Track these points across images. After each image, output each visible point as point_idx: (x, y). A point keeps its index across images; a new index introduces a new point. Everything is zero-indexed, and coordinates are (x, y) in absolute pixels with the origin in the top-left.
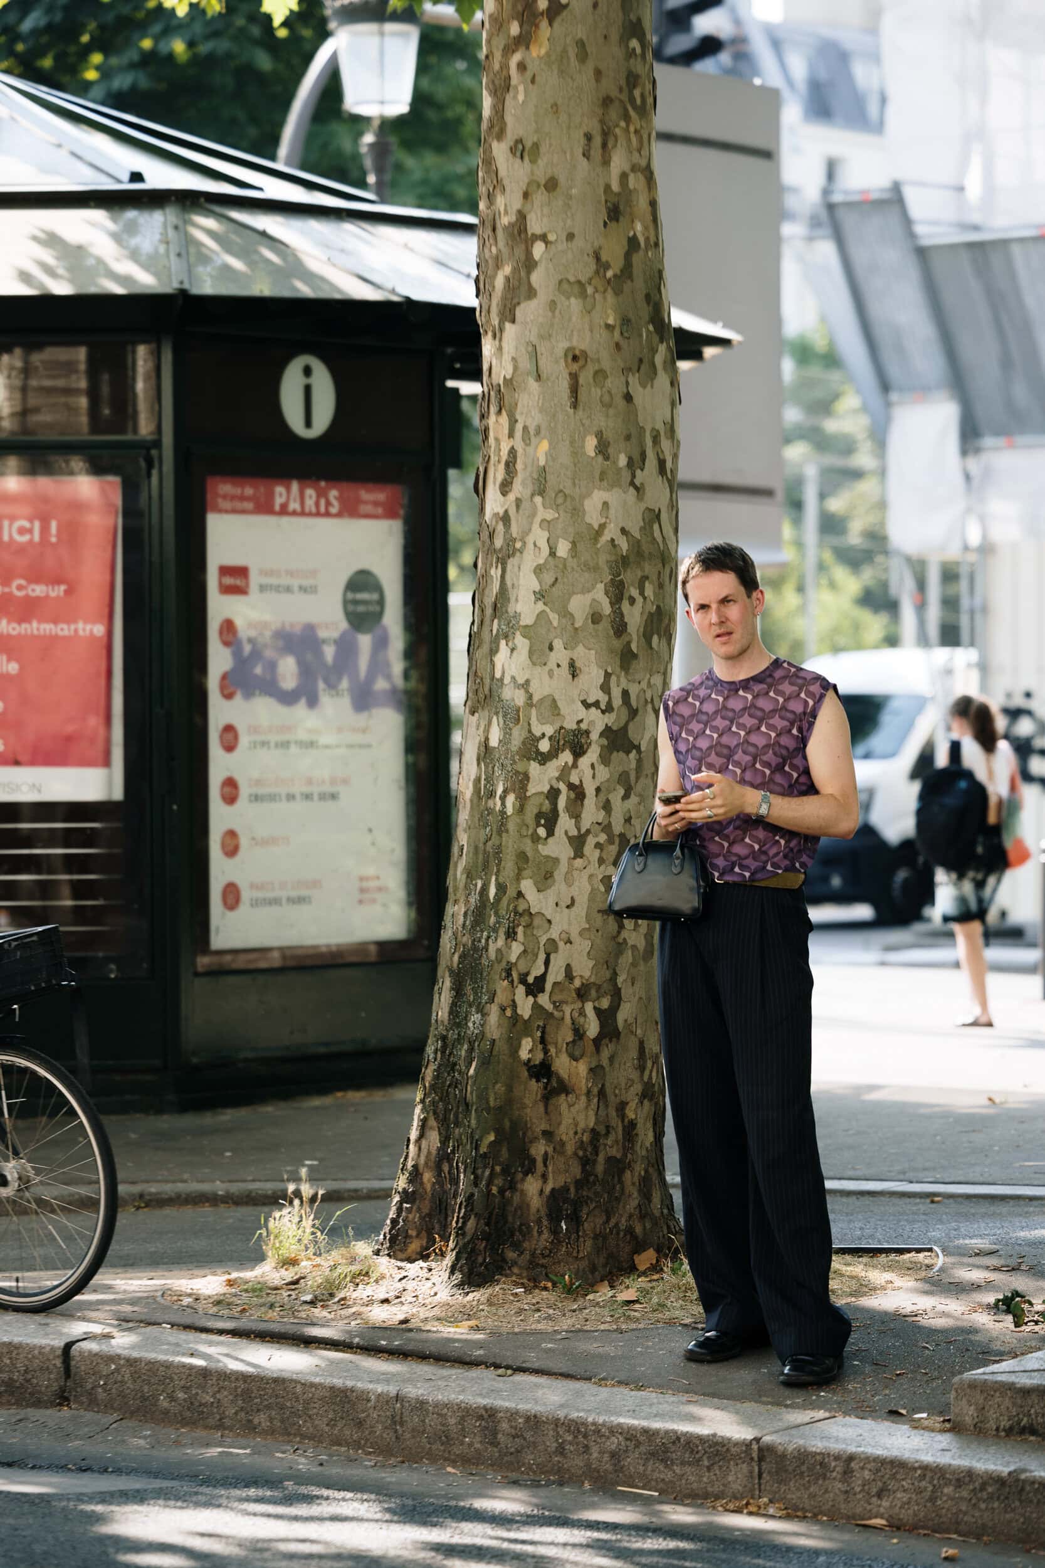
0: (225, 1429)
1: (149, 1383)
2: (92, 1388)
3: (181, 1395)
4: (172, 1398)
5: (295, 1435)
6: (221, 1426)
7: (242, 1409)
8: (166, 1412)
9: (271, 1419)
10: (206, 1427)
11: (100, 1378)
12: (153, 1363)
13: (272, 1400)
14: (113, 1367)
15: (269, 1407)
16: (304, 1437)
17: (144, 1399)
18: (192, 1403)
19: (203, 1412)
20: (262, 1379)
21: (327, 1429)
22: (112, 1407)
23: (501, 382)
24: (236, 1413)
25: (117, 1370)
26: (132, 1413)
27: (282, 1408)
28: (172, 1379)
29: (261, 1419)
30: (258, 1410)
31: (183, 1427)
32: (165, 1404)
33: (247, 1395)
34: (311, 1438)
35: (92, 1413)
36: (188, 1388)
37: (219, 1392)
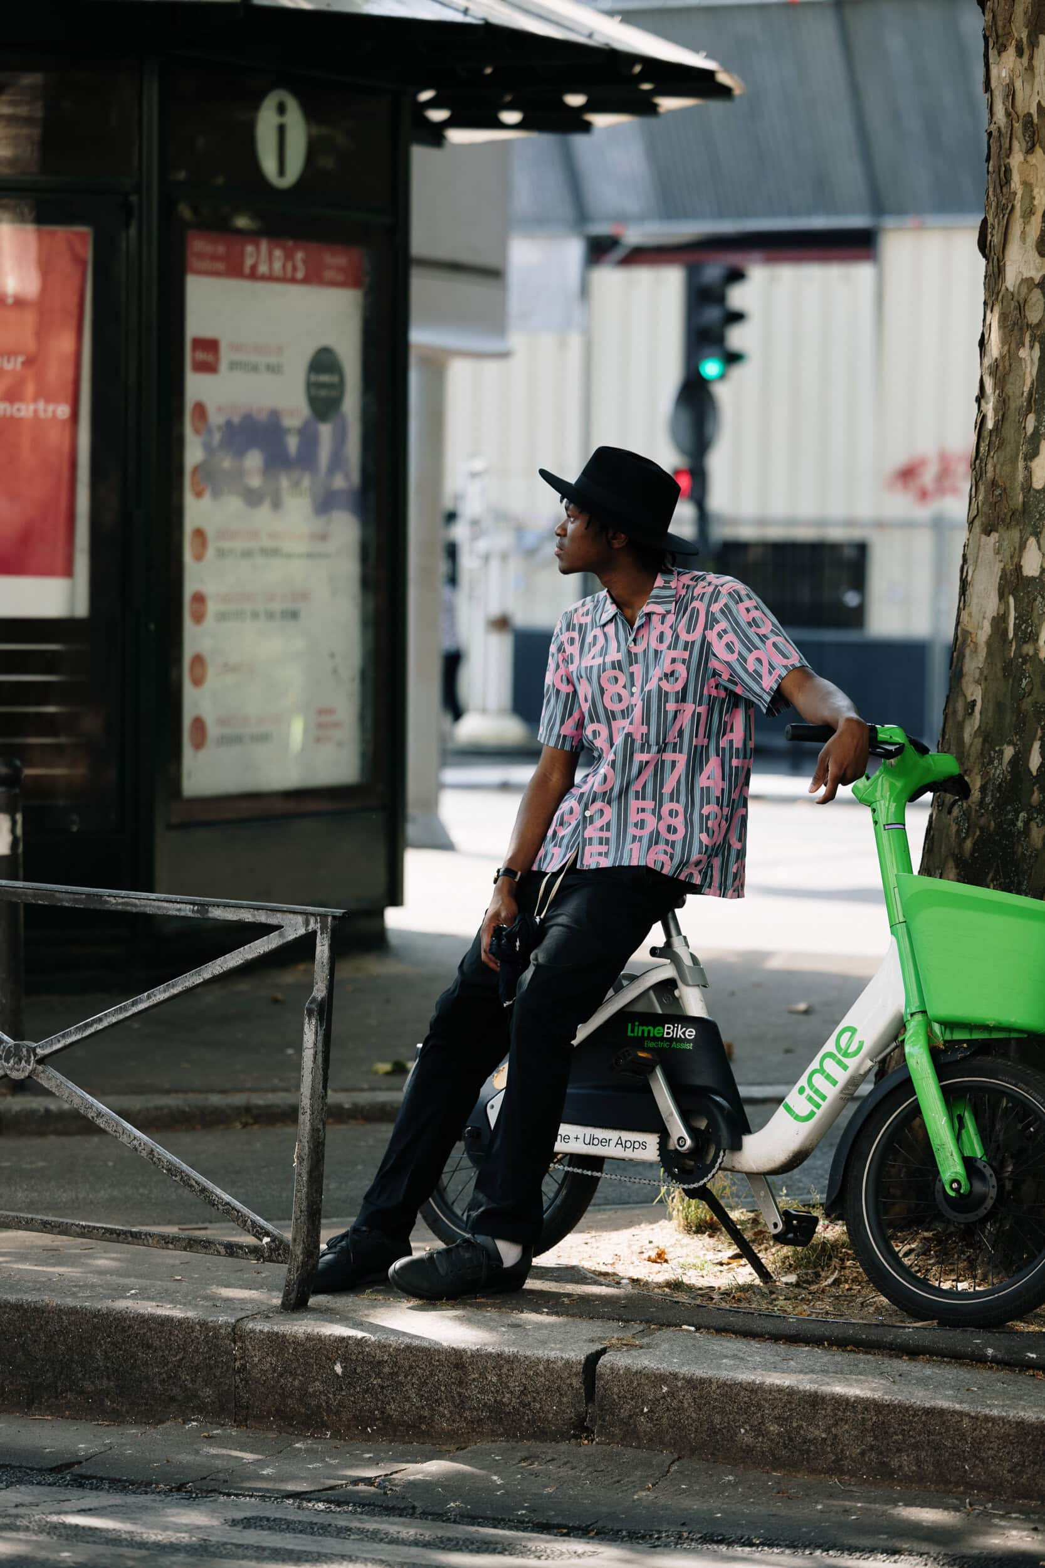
0: (842, 1473)
1: (723, 1411)
2: (630, 1417)
3: (774, 1428)
4: (759, 1431)
5: (957, 1485)
6: (837, 1469)
7: (872, 1448)
8: (749, 1450)
9: (918, 1463)
10: (813, 1471)
11: (643, 1403)
12: (730, 1386)
13: (923, 1437)
14: (665, 1389)
15: (916, 1446)
16: (970, 1486)
17: (713, 1431)
18: (791, 1440)
19: (808, 1451)
20: (907, 1409)
21: (1009, 1476)
22: (661, 1442)
23: (1034, 110)
24: (863, 1453)
25: (672, 1394)
26: (693, 1451)
27: (937, 1447)
28: (759, 1407)
29: (905, 1462)
30: (899, 1450)
31: (775, 1470)
32: (748, 1440)
33: (881, 1430)
34: (983, 1488)
35: (630, 1450)
36: (786, 1420)
37: (836, 1424)
